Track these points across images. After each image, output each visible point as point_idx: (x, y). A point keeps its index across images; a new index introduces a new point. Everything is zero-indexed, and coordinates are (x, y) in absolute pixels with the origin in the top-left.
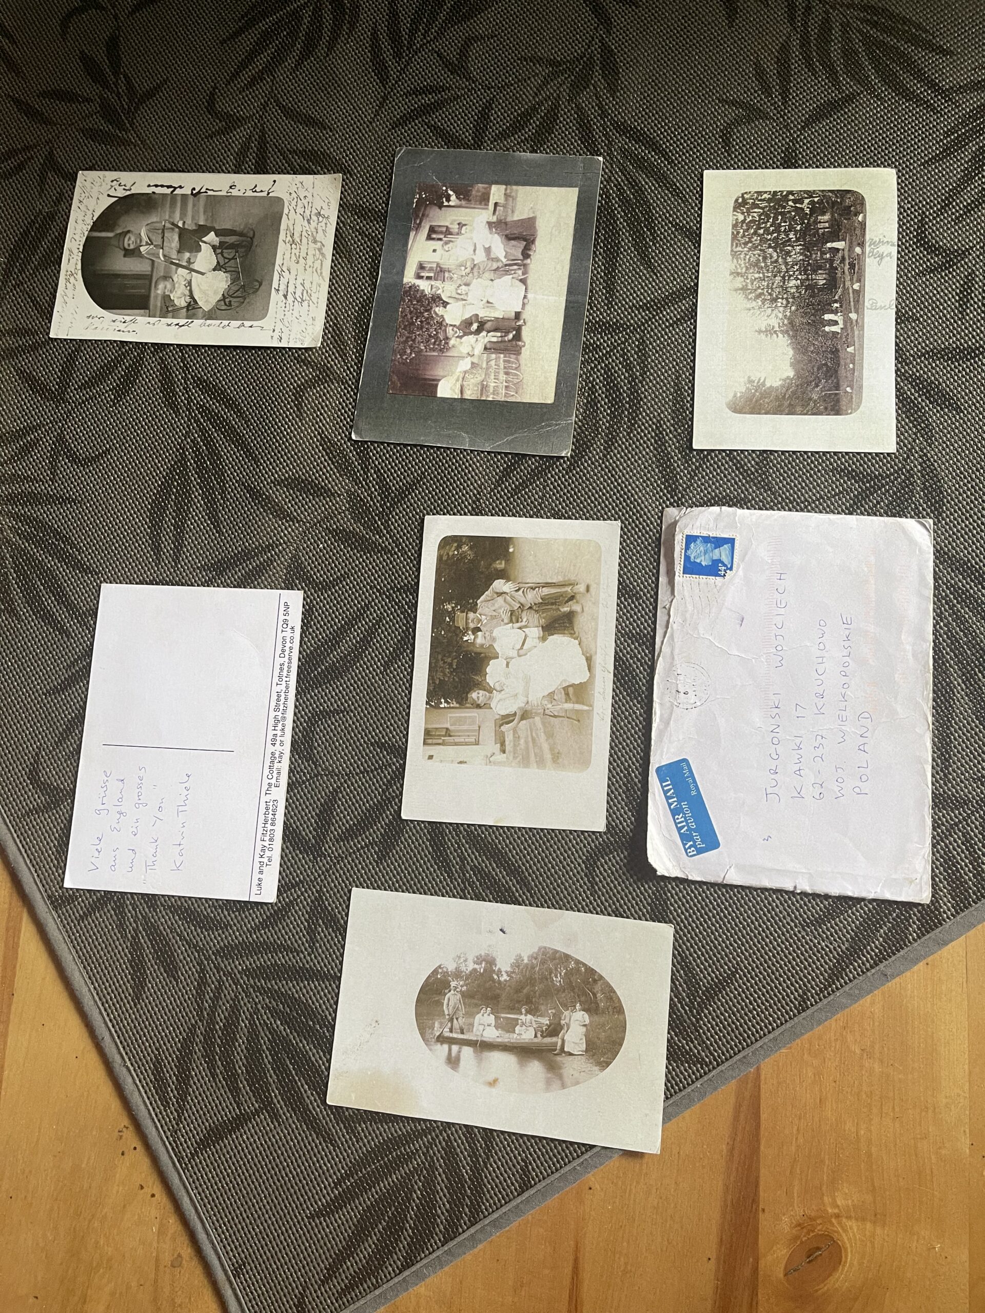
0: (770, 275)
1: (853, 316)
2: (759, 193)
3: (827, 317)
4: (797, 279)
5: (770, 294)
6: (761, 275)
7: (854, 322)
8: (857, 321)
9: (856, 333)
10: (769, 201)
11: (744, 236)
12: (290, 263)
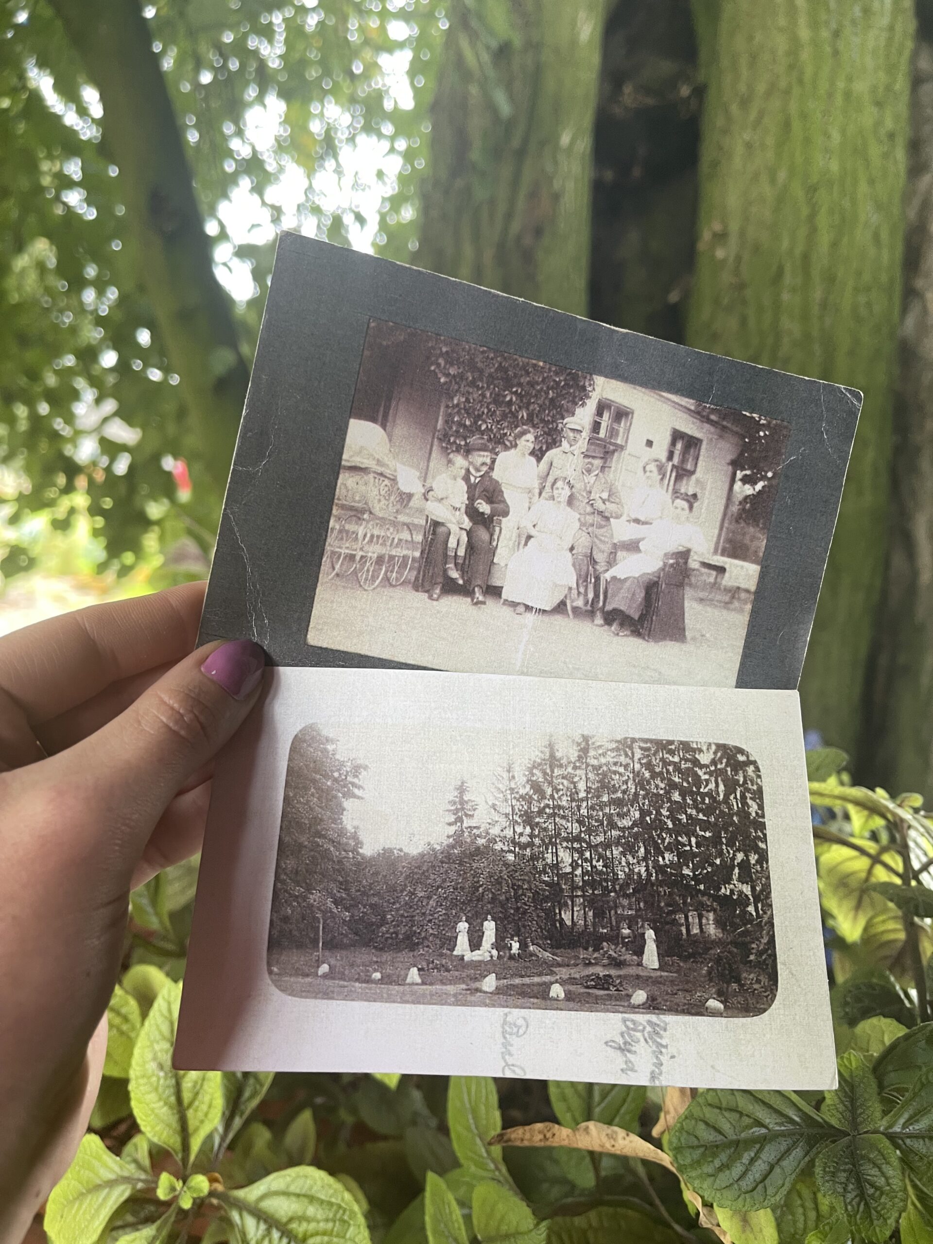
0: (584, 811)
1: (490, 983)
2: (759, 795)
3: (490, 928)
4: (574, 865)
5: (541, 812)
6: (582, 795)
7: (477, 985)
8: (478, 990)
9: (451, 989)
10: (744, 813)
11: (665, 763)
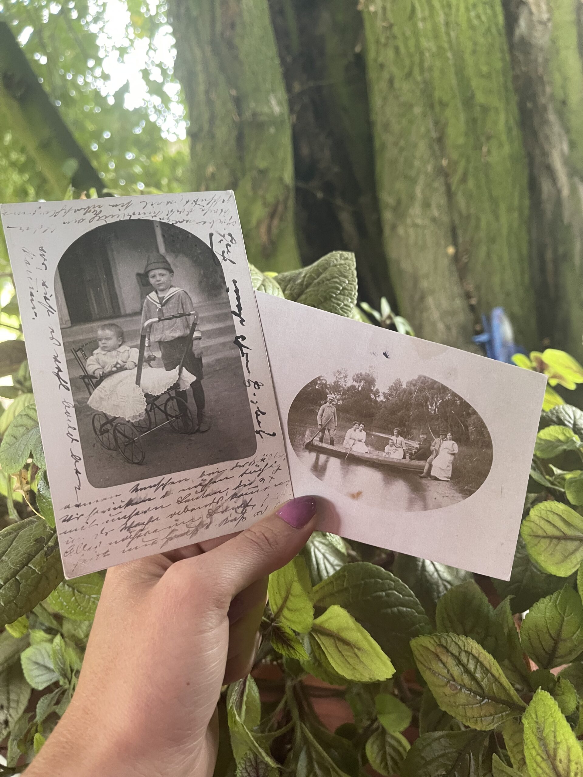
12: (177, 492)
